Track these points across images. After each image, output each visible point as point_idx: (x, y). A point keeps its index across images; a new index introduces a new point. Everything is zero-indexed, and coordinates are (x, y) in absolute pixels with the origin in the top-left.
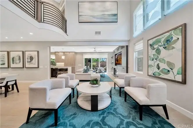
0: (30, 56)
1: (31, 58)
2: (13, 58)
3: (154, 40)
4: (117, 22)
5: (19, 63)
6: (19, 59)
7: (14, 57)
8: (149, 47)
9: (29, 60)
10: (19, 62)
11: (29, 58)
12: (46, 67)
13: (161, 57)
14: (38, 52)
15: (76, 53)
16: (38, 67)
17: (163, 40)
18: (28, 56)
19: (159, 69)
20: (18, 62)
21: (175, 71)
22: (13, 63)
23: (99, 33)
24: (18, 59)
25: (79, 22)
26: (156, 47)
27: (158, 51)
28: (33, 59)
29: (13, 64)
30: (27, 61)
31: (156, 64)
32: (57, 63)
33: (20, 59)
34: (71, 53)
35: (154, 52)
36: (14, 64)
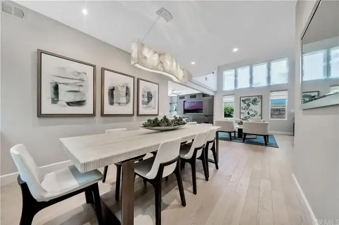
0: (148, 90)
1: (150, 97)
2: (112, 91)
3: (246, 98)
5: (127, 103)
6: (127, 94)
7: (115, 88)
8: (242, 102)
9: (146, 100)
10: (125, 102)
11: (146, 95)
13: (250, 108)
17: (251, 100)
18: (144, 91)
19: (249, 114)
20: (123, 100)
21: (258, 115)
22: (112, 103)
24: (125, 94)
26: (247, 102)
27: (248, 105)
28: (151, 98)
29: (112, 106)
30: (143, 101)
31: (247, 112)
33: (129, 96)
35: (246, 105)
36: (115, 104)
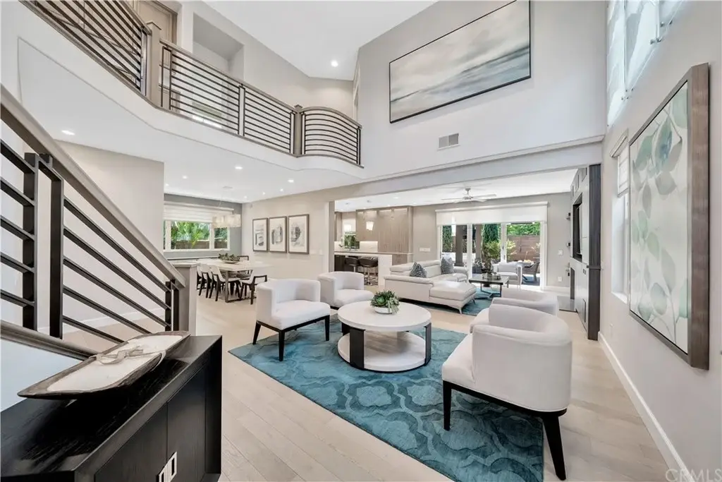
0: (296, 227)
2: (273, 233)
4: (529, 77)
5: (281, 242)
7: (275, 231)
9: (295, 237)
10: (280, 240)
11: (294, 231)
12: (321, 253)
14: (308, 216)
15: (413, 209)
16: (308, 253)
17: (655, 144)
18: (293, 228)
22: (273, 242)
23: (454, 139)
24: (280, 234)
25: (391, 122)
28: (299, 234)
29: (273, 245)
30: (292, 239)
32: (361, 243)
34: (395, 210)
